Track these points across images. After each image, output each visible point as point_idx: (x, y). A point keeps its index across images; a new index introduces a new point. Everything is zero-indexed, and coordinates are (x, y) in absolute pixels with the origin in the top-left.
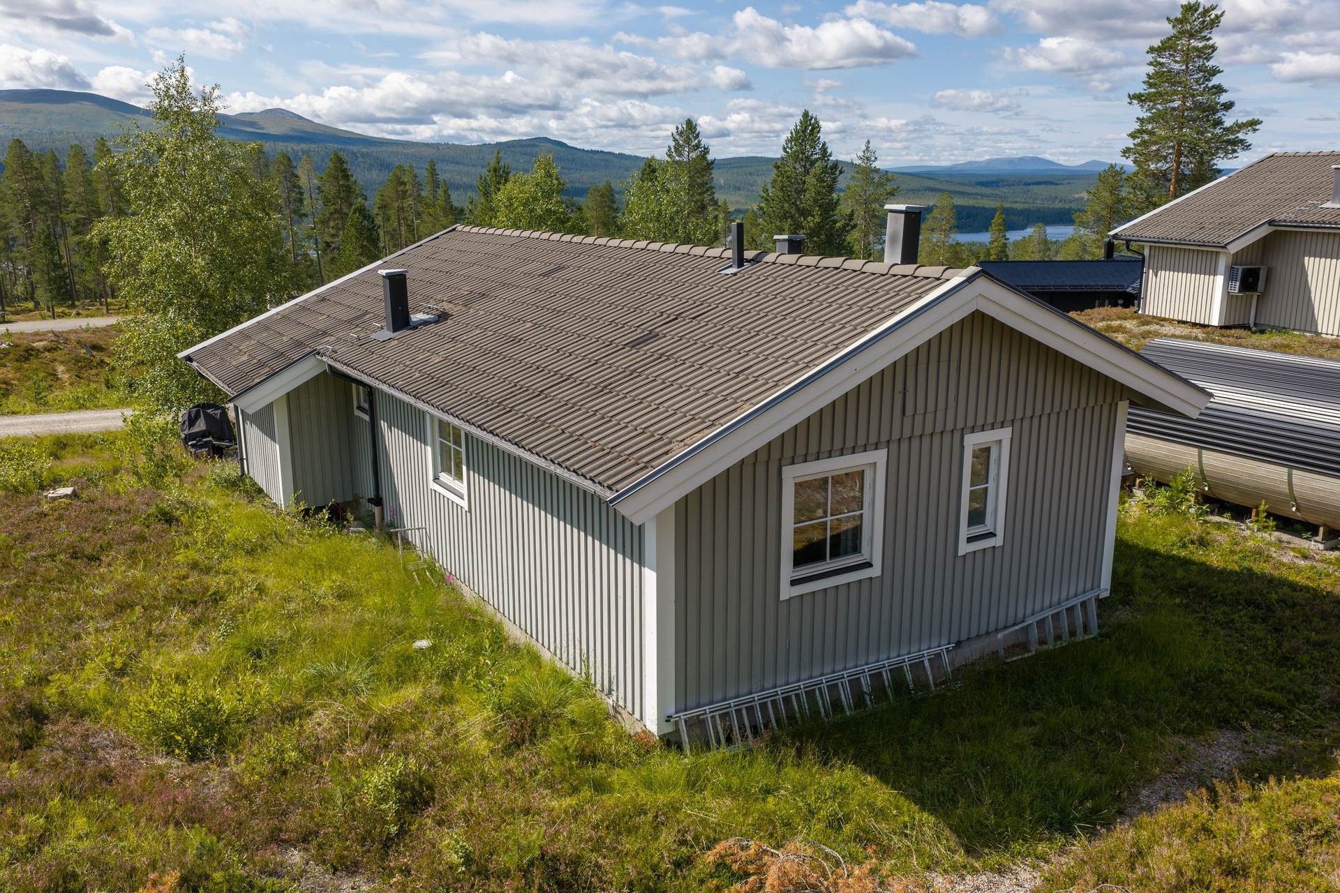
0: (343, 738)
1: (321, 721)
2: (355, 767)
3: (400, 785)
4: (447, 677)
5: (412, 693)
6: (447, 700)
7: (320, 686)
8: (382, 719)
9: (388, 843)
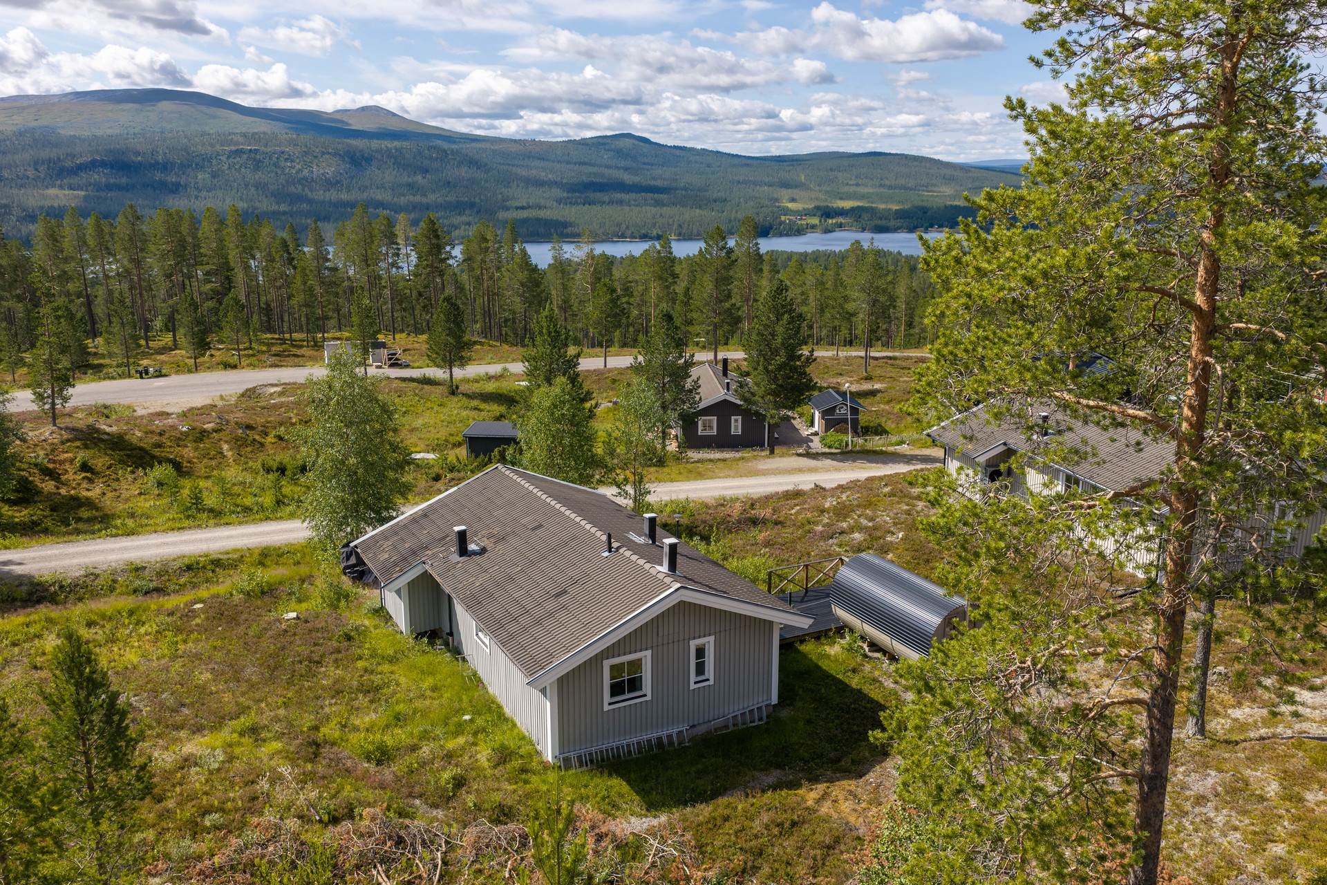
0: (434, 759)
1: (425, 751)
2: (438, 771)
3: (454, 778)
4: (475, 734)
5: (461, 740)
6: (474, 744)
7: (425, 736)
8: (449, 751)
9: (449, 799)
